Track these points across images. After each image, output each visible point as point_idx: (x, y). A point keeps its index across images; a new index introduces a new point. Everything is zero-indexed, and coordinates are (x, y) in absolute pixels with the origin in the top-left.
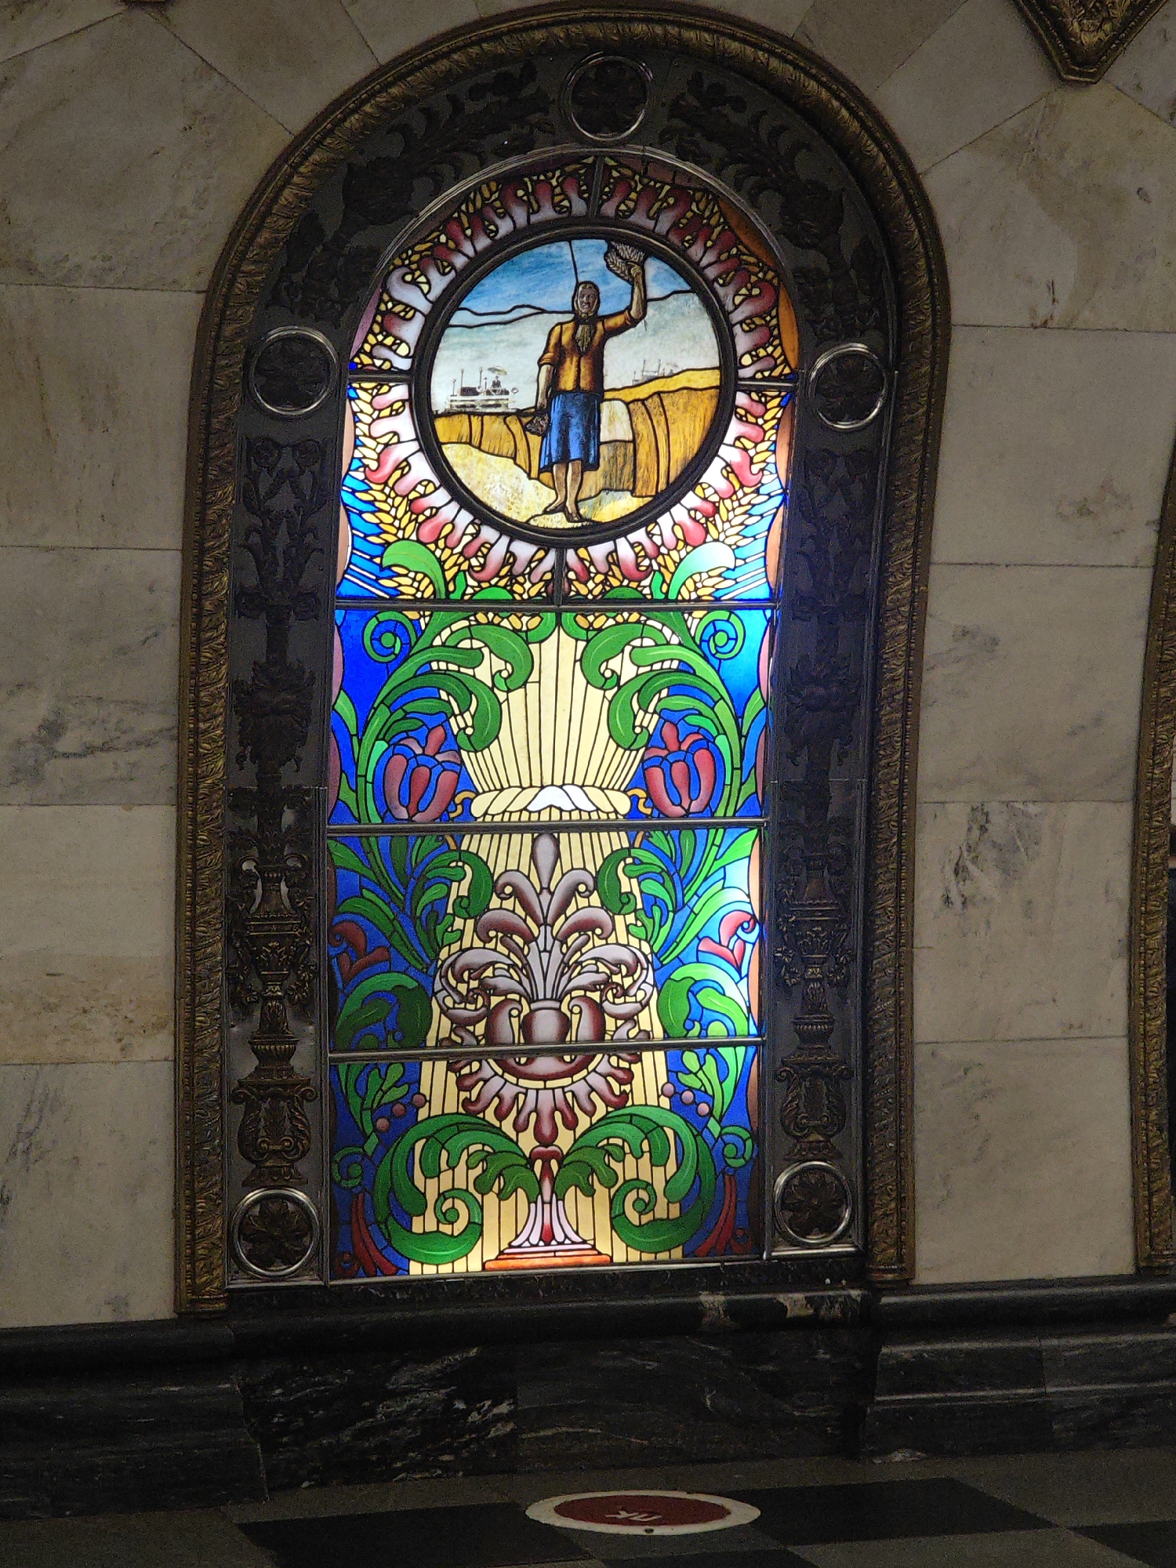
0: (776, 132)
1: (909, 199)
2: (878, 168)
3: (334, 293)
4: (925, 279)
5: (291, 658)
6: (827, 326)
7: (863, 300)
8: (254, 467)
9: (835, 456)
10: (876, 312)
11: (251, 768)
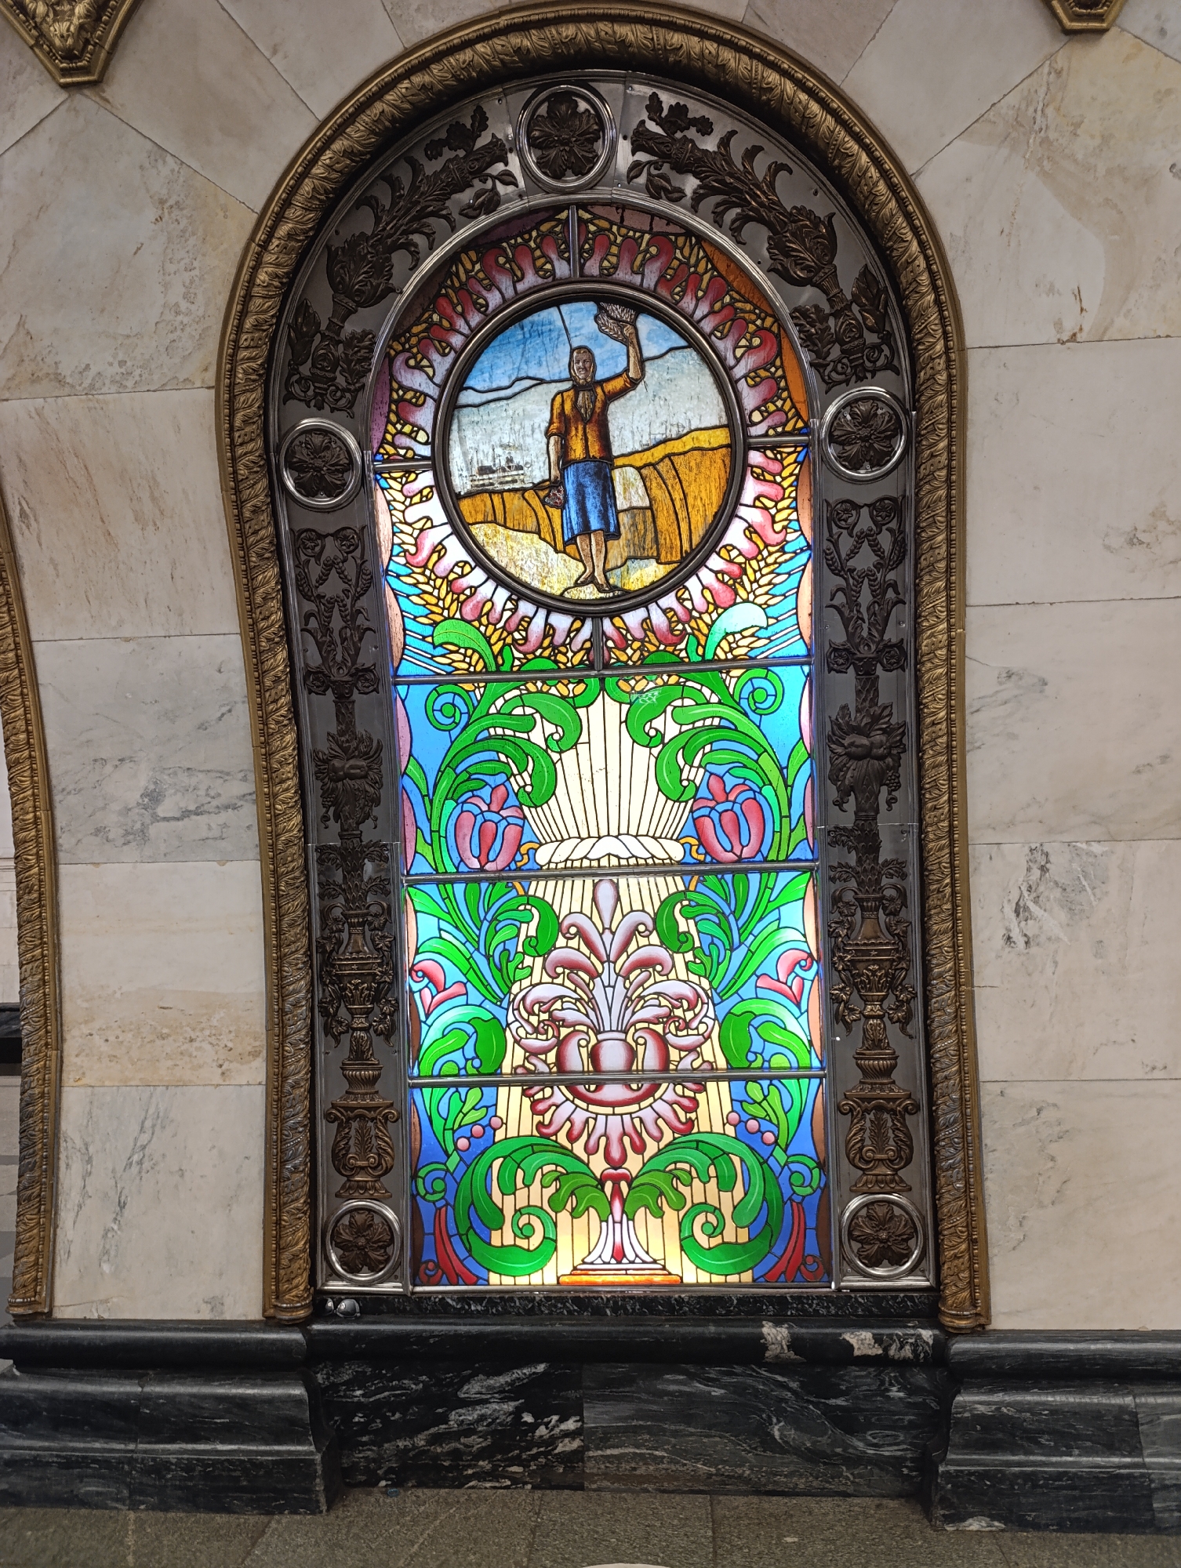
0: (751, 154)
1: (902, 203)
2: (860, 169)
3: (341, 381)
4: (931, 298)
5: (360, 730)
6: (834, 369)
7: (871, 338)
8: (303, 558)
9: (857, 507)
10: (886, 351)
11: (335, 827)
